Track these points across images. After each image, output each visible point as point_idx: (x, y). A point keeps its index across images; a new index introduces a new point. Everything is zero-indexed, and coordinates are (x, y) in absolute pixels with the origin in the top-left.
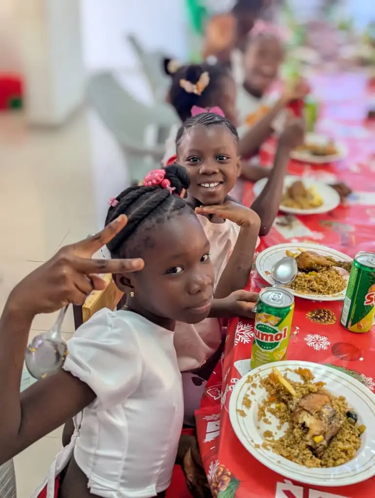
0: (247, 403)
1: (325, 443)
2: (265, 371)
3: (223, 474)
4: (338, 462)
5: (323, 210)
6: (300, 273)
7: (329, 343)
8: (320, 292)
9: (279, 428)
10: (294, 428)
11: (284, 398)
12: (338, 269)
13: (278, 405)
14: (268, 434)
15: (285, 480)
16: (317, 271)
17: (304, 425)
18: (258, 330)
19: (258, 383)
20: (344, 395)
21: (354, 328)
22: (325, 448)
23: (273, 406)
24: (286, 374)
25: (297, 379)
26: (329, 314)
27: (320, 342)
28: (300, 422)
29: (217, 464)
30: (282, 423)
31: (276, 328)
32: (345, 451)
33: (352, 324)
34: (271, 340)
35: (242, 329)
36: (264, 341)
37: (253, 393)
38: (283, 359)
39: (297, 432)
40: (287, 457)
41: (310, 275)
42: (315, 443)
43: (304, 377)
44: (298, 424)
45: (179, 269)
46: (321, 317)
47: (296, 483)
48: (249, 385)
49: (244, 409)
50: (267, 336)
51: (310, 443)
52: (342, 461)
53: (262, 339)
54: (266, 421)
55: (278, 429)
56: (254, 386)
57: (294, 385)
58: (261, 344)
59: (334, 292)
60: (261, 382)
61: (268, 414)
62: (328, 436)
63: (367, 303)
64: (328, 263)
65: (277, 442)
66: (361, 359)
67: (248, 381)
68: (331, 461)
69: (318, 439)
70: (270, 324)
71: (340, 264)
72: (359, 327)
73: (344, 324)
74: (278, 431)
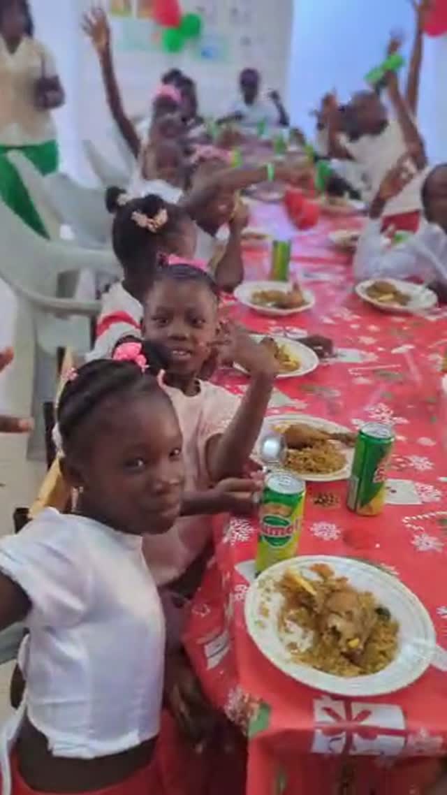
0: (264, 612)
1: (361, 647)
2: (276, 571)
3: (251, 700)
4: (378, 667)
5: (301, 372)
6: (291, 451)
7: (339, 531)
8: (319, 471)
9: (304, 637)
10: (321, 634)
11: (304, 601)
12: (333, 442)
13: (297, 611)
14: (292, 646)
15: (324, 696)
16: (311, 447)
17: (334, 628)
18: (265, 524)
19: (272, 588)
20: (370, 590)
21: (364, 511)
22: (363, 653)
23: (292, 612)
24: (301, 573)
25: (315, 577)
26: (332, 497)
27: (328, 530)
28: (330, 626)
29: (239, 690)
30: (306, 632)
31: (287, 519)
32: (383, 653)
33: (362, 505)
34: (282, 534)
35: (236, 525)
36: (273, 536)
37: (269, 599)
38: (296, 555)
39: (327, 638)
40: (321, 669)
41: (305, 452)
42: (350, 648)
43: (321, 574)
44: (327, 629)
45: (141, 463)
46: (324, 500)
47: (336, 697)
48: (261, 590)
49: (262, 618)
50: (277, 529)
51: (344, 650)
52: (381, 665)
53: (271, 534)
54: (287, 631)
55: (302, 638)
56: (268, 590)
57: (312, 584)
58: (270, 540)
59: (334, 470)
60: (276, 585)
61: (288, 622)
62: (365, 638)
63: (377, 480)
64: (322, 436)
65: (304, 654)
66: (378, 546)
67: (260, 586)
68: (369, 667)
69: (354, 643)
70: (282, 515)
71: (336, 437)
72: (370, 509)
73: (352, 507)
74: (302, 641)
